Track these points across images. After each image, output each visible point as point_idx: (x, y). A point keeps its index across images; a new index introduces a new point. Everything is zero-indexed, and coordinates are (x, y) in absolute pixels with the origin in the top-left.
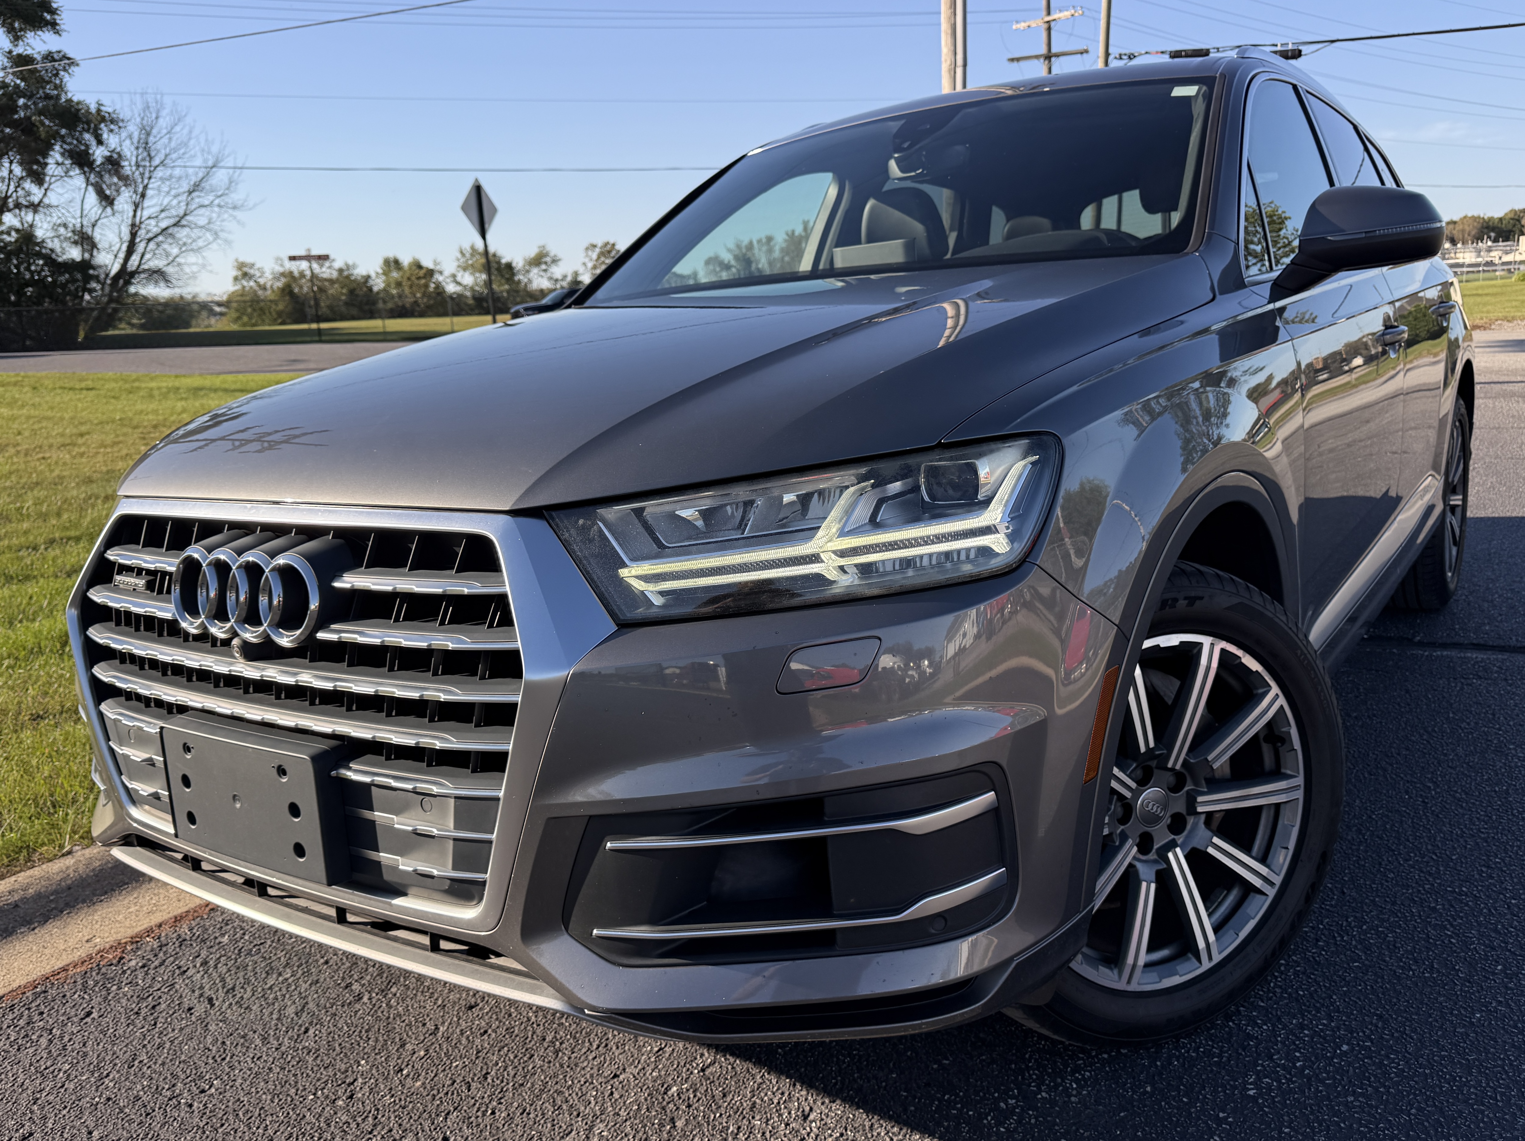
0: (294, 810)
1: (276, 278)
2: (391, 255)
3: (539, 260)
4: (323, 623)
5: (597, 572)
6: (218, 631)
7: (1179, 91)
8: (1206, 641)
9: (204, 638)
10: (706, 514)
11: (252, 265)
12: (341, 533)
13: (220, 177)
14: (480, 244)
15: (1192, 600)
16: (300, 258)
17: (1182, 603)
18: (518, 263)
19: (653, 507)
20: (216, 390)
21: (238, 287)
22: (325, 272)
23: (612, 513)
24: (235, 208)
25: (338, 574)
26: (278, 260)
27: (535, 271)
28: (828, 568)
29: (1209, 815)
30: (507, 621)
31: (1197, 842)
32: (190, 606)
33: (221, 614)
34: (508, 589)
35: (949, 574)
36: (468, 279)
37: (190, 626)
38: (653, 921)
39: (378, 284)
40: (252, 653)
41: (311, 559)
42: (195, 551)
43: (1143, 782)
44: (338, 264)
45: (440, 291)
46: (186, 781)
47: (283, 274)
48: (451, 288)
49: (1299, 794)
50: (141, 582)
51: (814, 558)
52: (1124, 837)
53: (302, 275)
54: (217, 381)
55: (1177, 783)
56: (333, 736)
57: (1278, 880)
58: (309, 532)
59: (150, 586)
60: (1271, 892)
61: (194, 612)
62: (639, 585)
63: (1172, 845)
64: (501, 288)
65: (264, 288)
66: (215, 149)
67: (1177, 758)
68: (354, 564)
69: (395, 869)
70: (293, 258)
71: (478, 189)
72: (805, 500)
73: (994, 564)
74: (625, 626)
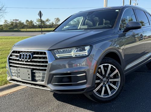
0: (29, 74)
1: (10, 23)
2: (27, 20)
3: (48, 20)
4: (32, 59)
5: (54, 55)
6: (23, 60)
7: (117, 11)
8: (110, 65)
9: (21, 61)
10: (63, 51)
11: (7, 21)
12: (34, 52)
13: (4, 9)
14: (40, 18)
15: (108, 61)
16: (15, 20)
17: (107, 61)
18: (45, 21)
19: (59, 50)
20: (4, 39)
21: (4, 24)
22: (18, 22)
23: (55, 50)
24: (6, 13)
25: (33, 55)
26: (11, 20)
27: (47, 22)
28: (72, 55)
29: (110, 81)
30: (47, 59)
31: (109, 84)
32: (20, 58)
33: (23, 58)
34: (47, 56)
35: (80, 56)
36: (38, 23)
37: (20, 60)
38: (58, 83)
39: (25, 23)
40: (26, 62)
41: (31, 54)
42: (21, 53)
43: (104, 78)
44: (19, 21)
45: (33, 25)
46: (19, 73)
47: (11, 22)
48: (35, 24)
49: (120, 80)
50: (15, 56)
51: (71, 54)
52: (102, 83)
53: (14, 22)
54: (4, 37)
55: (107, 78)
56: (33, 68)
57: (118, 88)
58: (31, 52)
59: (16, 57)
60: (117, 90)
61: (21, 58)
62: (57, 56)
63: (106, 84)
64: (43, 24)
65: (8, 24)
66: (3, 5)
67: (107, 75)
68: (35, 54)
69: (37, 79)
70: (13, 20)
71: (40, 12)
72: (71, 50)
73: (86, 55)
74: (56, 59)
